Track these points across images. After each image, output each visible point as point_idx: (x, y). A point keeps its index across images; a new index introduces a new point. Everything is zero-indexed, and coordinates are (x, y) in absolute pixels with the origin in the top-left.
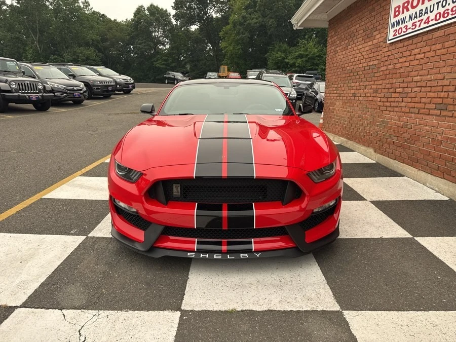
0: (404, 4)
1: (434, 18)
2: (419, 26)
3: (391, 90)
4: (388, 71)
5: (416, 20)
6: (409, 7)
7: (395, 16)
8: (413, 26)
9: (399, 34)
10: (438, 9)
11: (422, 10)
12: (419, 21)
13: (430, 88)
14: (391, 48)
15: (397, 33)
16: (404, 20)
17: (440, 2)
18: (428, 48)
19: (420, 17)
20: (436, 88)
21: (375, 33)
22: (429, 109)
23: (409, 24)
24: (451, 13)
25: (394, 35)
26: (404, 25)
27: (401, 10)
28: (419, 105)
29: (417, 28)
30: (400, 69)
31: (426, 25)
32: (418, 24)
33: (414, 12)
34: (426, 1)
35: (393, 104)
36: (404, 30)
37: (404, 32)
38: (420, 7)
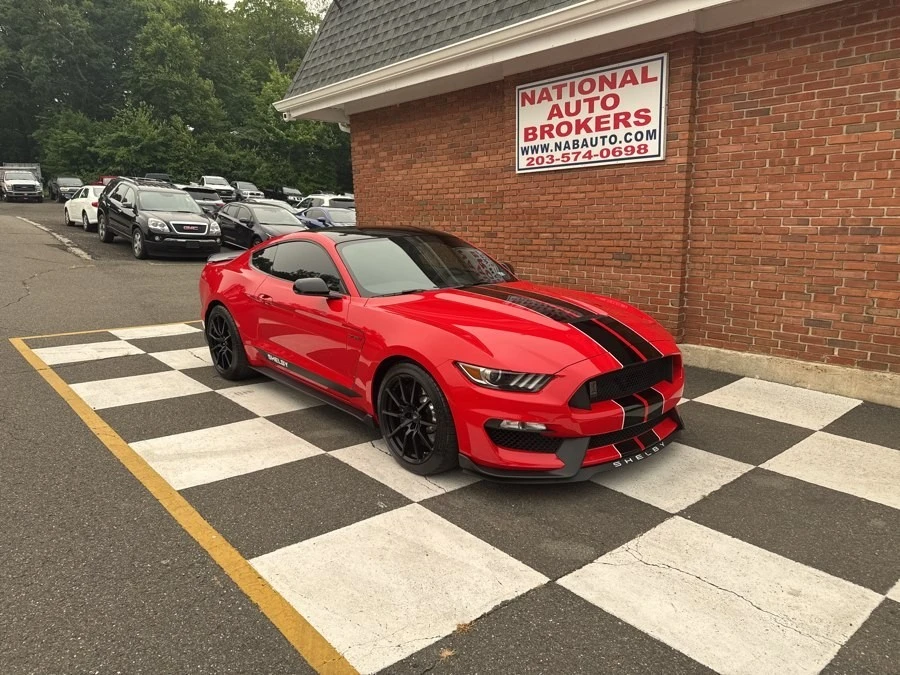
0: (542, 127)
1: (598, 153)
2: (575, 159)
3: (531, 235)
4: (521, 211)
5: (567, 151)
6: (554, 132)
7: (526, 139)
8: (563, 157)
9: (537, 163)
10: (603, 144)
11: (577, 140)
12: (573, 153)
13: (600, 235)
14: (523, 180)
15: (535, 162)
16: (545, 148)
17: (606, 137)
18: (589, 187)
19: (574, 148)
20: (610, 235)
21: (475, 154)
22: (603, 260)
23: (558, 154)
24: (624, 152)
25: (528, 165)
26: (545, 154)
27: (538, 133)
28: (587, 255)
29: (571, 162)
30: (543, 208)
31: (586, 160)
32: (572, 157)
33: (563, 140)
34: (583, 131)
35: (536, 253)
36: (547, 160)
37: (548, 163)
38: (573, 136)
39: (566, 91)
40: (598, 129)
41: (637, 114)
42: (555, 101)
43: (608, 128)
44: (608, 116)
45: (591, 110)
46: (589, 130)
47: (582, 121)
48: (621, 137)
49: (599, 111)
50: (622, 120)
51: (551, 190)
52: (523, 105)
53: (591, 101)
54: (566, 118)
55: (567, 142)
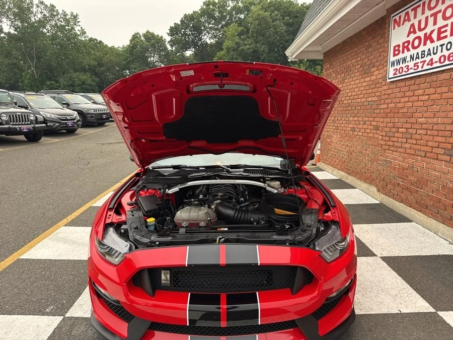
0: (404, 43)
1: (438, 60)
2: (422, 67)
3: (394, 130)
4: (389, 110)
5: (418, 61)
6: (410, 47)
7: (395, 55)
8: (415, 66)
9: (399, 73)
10: (442, 52)
11: (424, 51)
12: (421, 62)
13: (437, 132)
14: (391, 86)
15: (397, 72)
16: (404, 60)
17: (444, 44)
18: (432, 90)
19: (422, 58)
20: (443, 132)
21: (373, 70)
22: (438, 154)
23: (411, 64)
25: (394, 74)
26: (404, 65)
27: (401, 49)
28: (426, 149)
29: (420, 69)
30: (402, 108)
31: (430, 67)
32: (420, 65)
33: (415, 52)
34: (428, 42)
35: (396, 144)
36: (405, 69)
37: (405, 72)
38: (422, 48)
39: (420, 10)
40: (439, 38)
42: (413, 21)
43: (446, 37)
44: (447, 25)
45: (435, 23)
46: (432, 41)
47: (428, 34)
49: (441, 22)
51: (408, 94)
52: (394, 29)
53: (435, 15)
54: (418, 34)
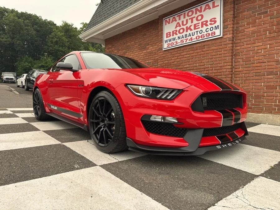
0: (173, 32)
1: (195, 38)
4: (164, 64)
5: (183, 39)
6: (177, 33)
7: (167, 37)
8: (181, 41)
9: (171, 45)
10: (197, 34)
11: (187, 35)
12: (185, 40)
14: (165, 53)
16: (174, 39)
17: (198, 31)
18: (191, 52)
19: (185, 37)
20: (200, 69)
23: (179, 41)
24: (205, 36)
25: (168, 46)
26: (174, 41)
27: (171, 34)
29: (184, 43)
30: (173, 62)
31: (190, 41)
32: (185, 41)
33: (181, 35)
34: (189, 30)
36: (175, 43)
37: (175, 44)
38: (185, 33)
39: (182, 17)
40: (195, 29)
41: (211, 21)
42: (178, 21)
43: (199, 28)
44: (199, 23)
45: (192, 22)
46: (191, 30)
47: (188, 27)
48: (204, 30)
49: (195, 22)
50: (205, 24)
51: (176, 55)
52: (166, 24)
53: (192, 19)
54: (182, 27)
55: (183, 36)
